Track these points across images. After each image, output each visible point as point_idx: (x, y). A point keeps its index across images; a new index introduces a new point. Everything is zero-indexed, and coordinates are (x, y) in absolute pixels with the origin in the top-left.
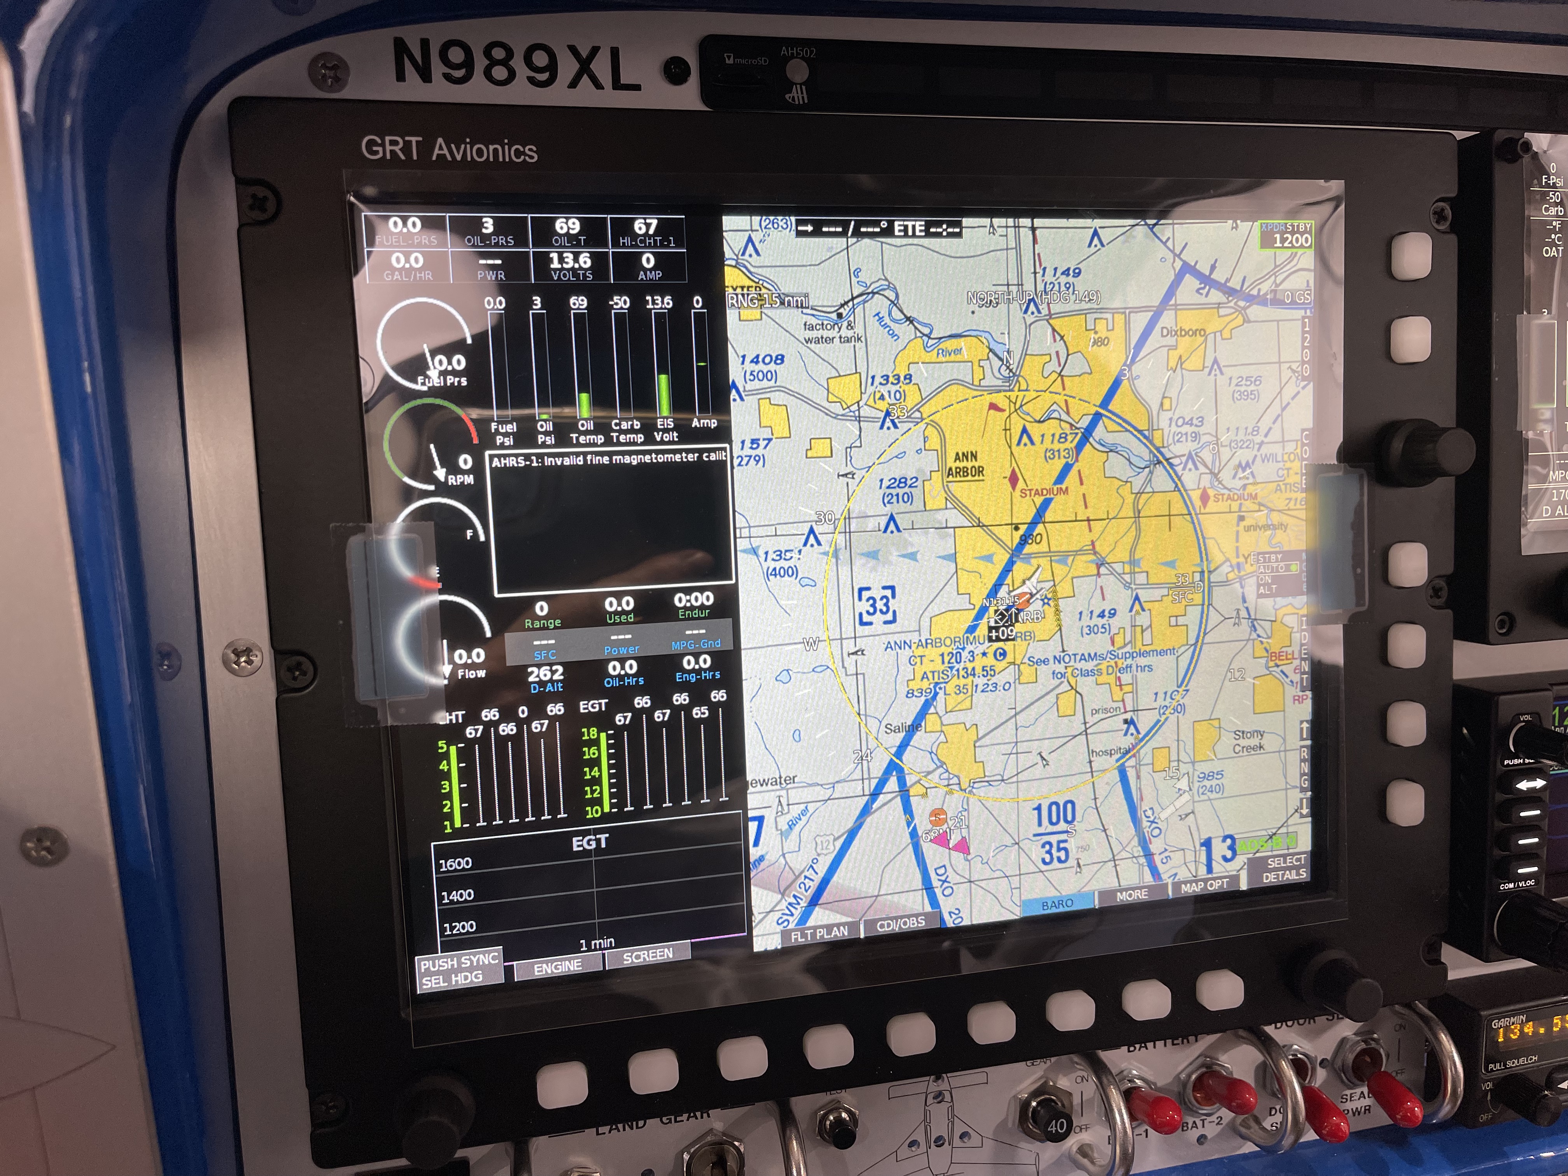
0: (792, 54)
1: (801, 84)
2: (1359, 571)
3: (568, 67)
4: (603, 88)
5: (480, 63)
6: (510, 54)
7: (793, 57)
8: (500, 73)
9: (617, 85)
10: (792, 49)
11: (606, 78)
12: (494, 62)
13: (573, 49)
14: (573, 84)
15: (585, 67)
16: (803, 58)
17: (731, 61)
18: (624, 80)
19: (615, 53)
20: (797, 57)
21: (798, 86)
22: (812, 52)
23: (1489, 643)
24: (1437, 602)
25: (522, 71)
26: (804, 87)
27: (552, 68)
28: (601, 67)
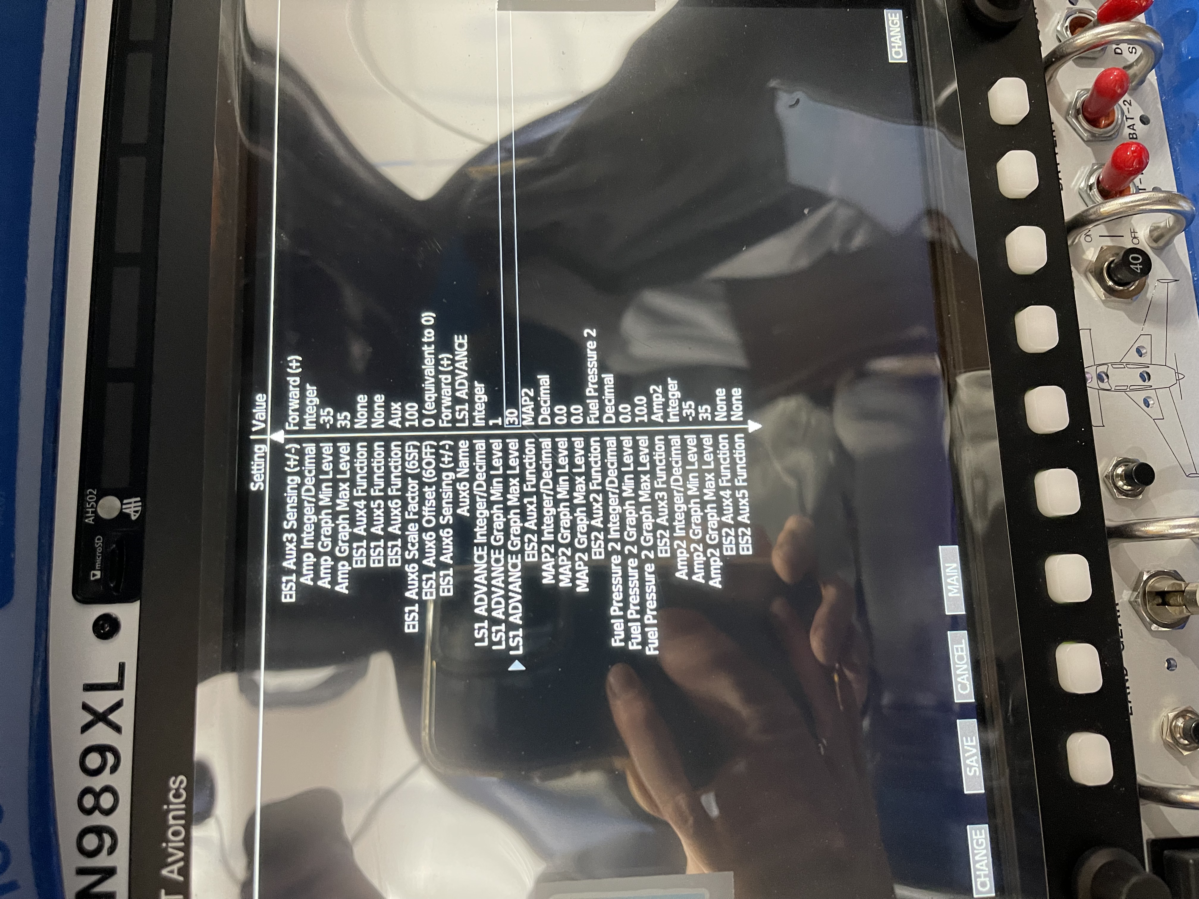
0: (92, 512)
3: (101, 734)
4: (122, 700)
5: (97, 819)
6: (88, 791)
7: (95, 512)
8: (106, 801)
9: (118, 686)
10: (88, 512)
11: (112, 698)
12: (97, 807)
13: (86, 728)
14: (117, 729)
15: (102, 717)
16: (97, 502)
17: (98, 574)
18: (115, 679)
19: (89, 688)
20: (96, 508)
22: (91, 493)
25: (104, 779)
26: (125, 501)
27: (102, 749)
28: (102, 701)
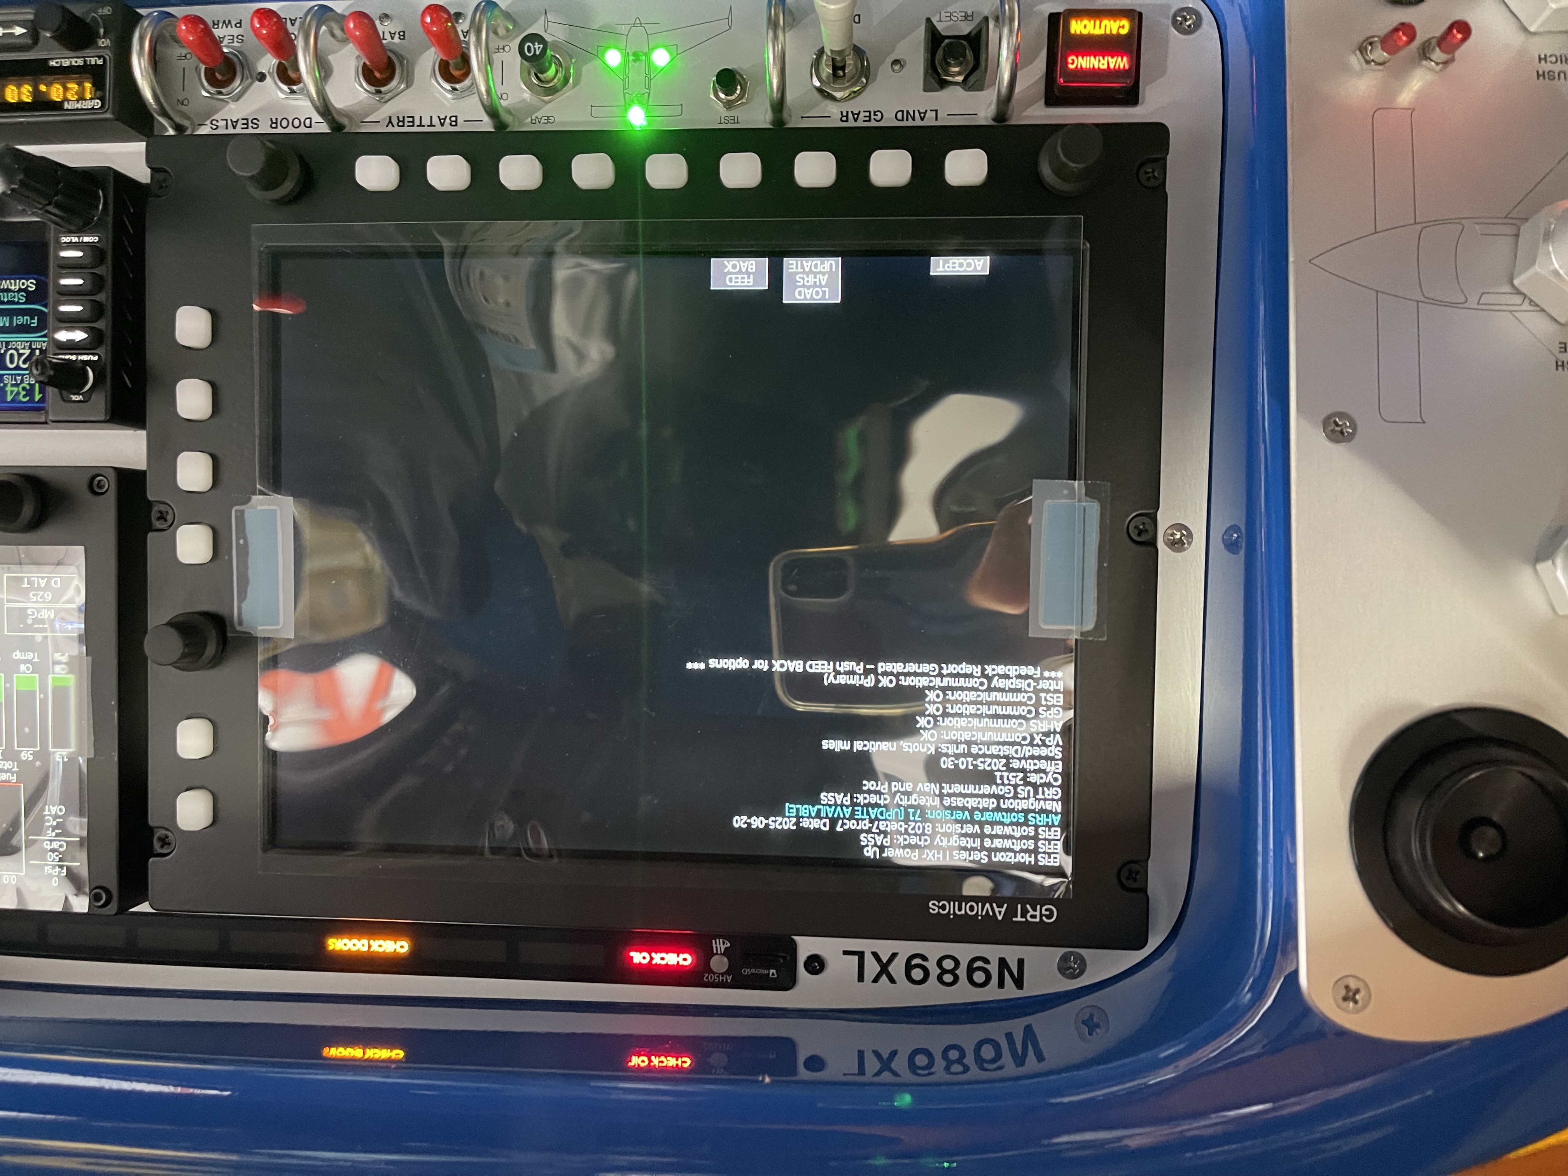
0: (723, 976)
1: (717, 954)
2: (241, 542)
3: (897, 968)
4: (873, 953)
5: (962, 972)
6: (940, 978)
7: (723, 974)
8: (948, 964)
9: (861, 955)
10: (723, 980)
11: (869, 960)
12: (952, 972)
13: (892, 980)
14: (894, 955)
15: (884, 969)
16: (714, 973)
17: (772, 971)
18: (856, 958)
19: (861, 978)
20: (720, 974)
21: (719, 952)
22: (707, 978)
23: (115, 468)
24: (163, 508)
25: (931, 966)
26: (715, 951)
27: (909, 967)
28: (872, 968)
